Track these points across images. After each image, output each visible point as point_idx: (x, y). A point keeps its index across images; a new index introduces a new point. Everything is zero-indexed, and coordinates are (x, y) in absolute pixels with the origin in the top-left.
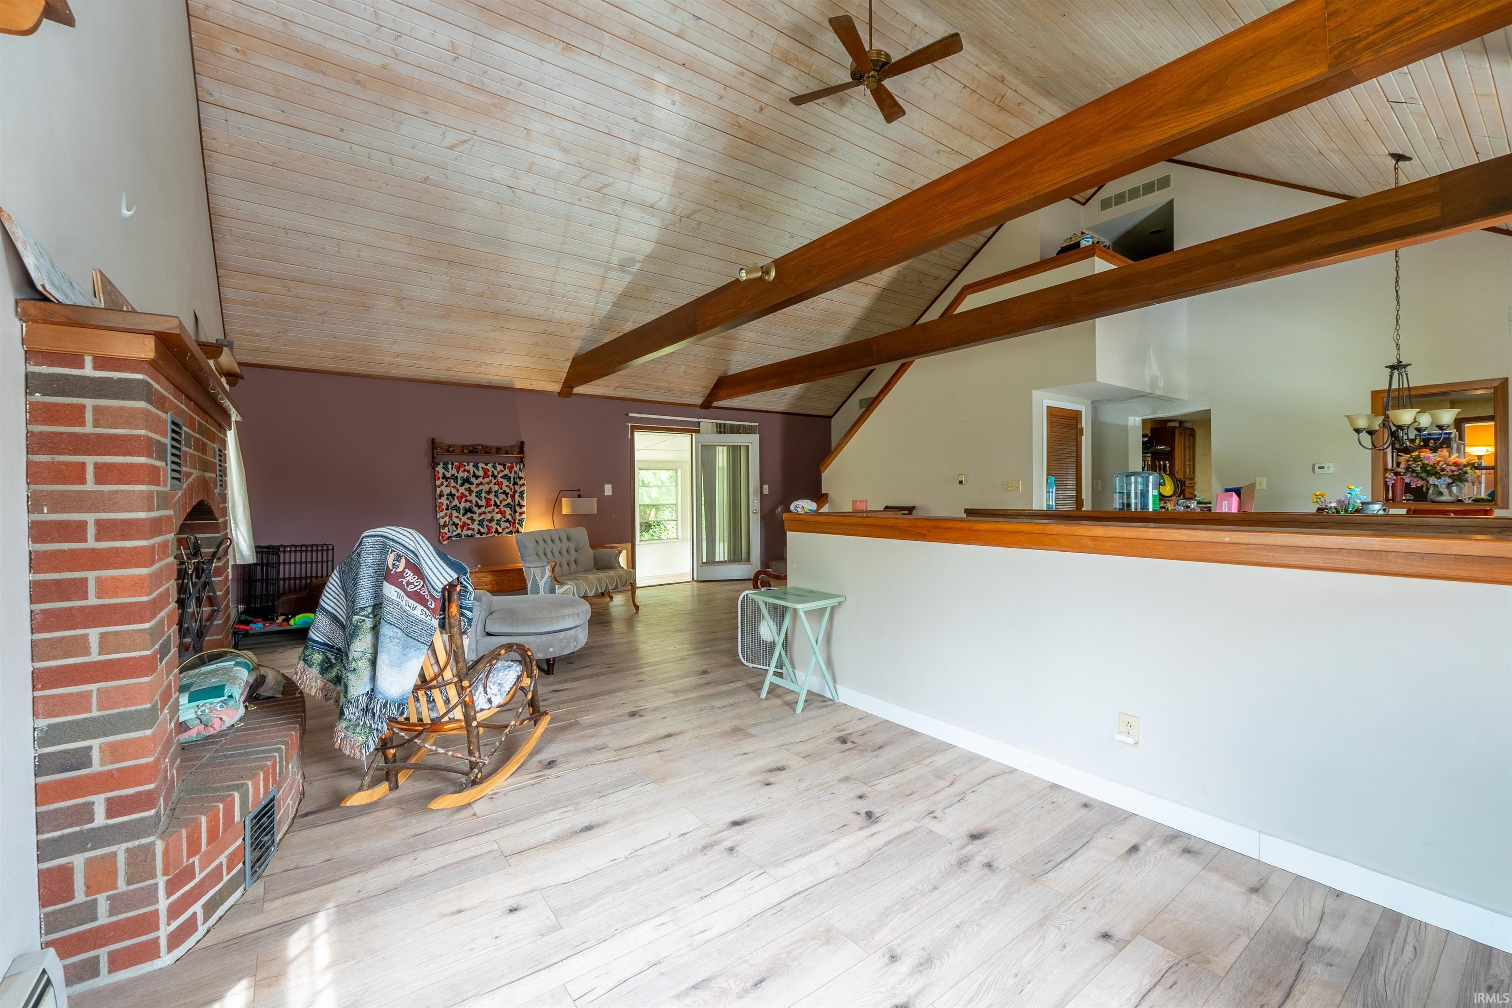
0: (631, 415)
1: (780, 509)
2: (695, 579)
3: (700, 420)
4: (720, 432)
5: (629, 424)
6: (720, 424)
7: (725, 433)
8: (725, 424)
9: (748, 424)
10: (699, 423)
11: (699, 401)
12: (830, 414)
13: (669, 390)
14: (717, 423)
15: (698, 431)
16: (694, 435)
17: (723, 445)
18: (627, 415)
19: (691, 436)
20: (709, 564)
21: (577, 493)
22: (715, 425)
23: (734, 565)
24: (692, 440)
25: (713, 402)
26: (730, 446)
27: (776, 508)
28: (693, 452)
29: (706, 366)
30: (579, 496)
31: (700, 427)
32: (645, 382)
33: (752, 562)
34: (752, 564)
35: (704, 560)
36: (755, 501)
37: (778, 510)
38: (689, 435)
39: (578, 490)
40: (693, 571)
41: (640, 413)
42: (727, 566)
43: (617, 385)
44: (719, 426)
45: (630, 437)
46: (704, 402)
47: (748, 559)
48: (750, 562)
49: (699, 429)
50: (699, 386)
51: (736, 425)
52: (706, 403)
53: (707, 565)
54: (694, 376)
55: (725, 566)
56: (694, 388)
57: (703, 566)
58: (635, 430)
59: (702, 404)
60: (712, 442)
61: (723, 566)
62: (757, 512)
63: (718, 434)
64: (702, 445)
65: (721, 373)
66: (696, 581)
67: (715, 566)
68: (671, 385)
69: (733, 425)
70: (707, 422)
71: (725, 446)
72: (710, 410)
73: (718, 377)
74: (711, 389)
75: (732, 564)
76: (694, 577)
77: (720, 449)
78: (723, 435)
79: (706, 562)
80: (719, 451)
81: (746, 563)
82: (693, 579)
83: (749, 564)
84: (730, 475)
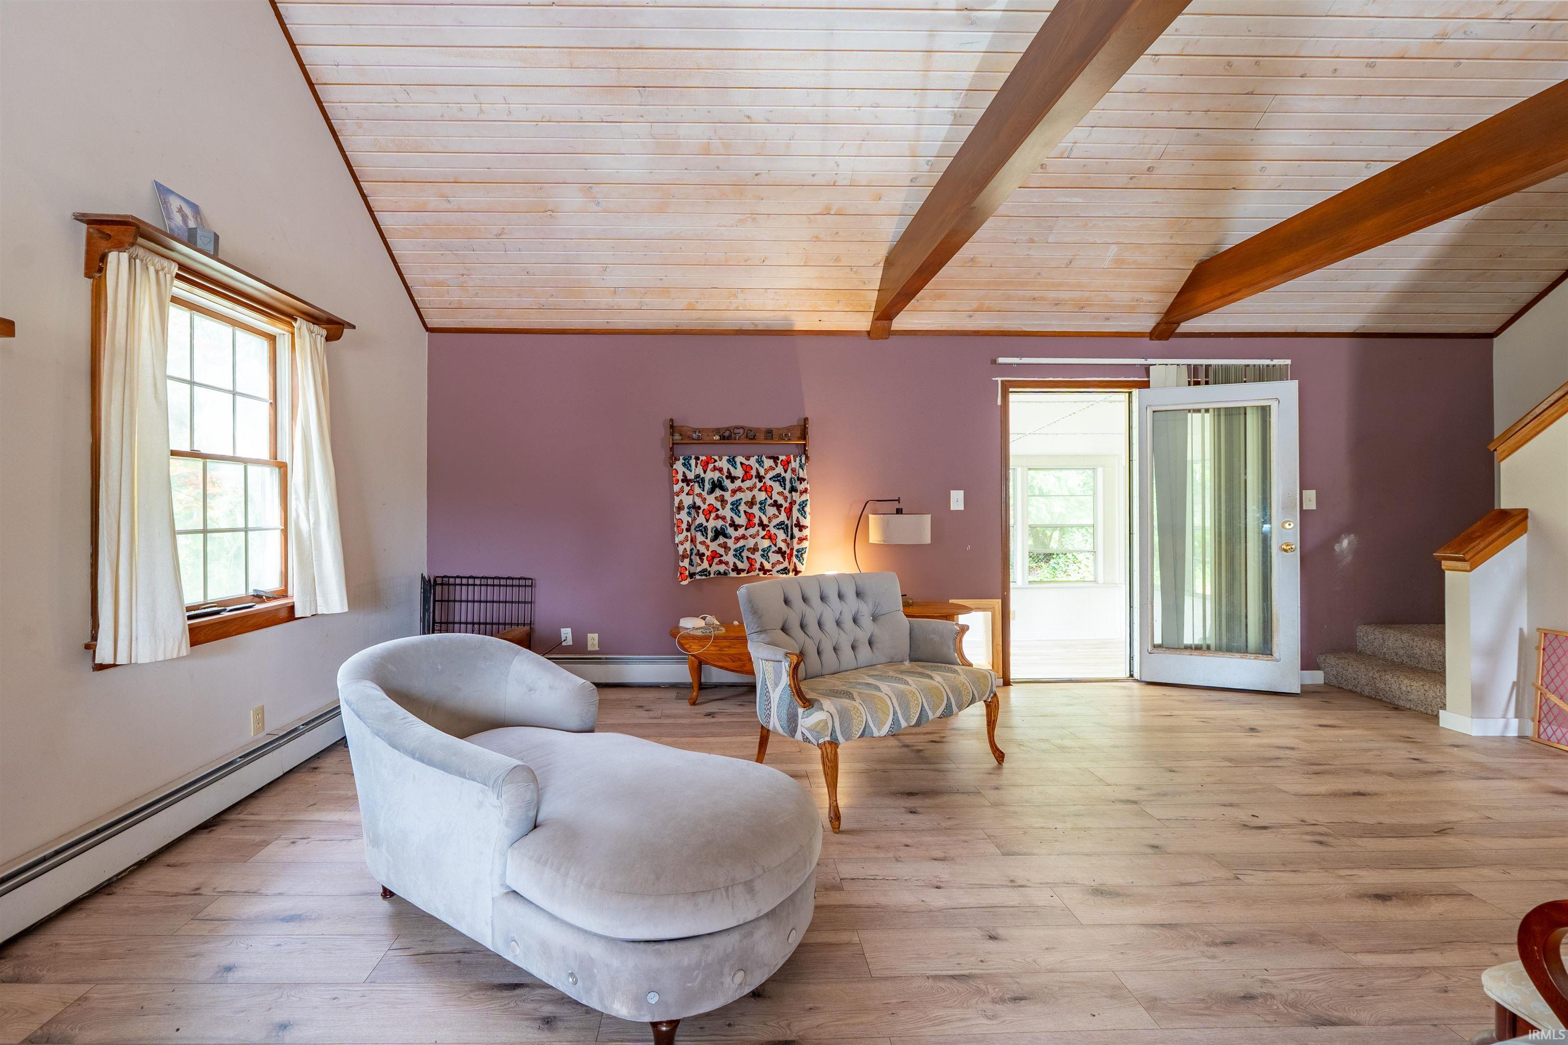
0: (1001, 360)
1: (1345, 543)
2: (1137, 675)
3: (1150, 361)
4: (1197, 383)
5: (999, 379)
6: (1196, 367)
7: (1207, 383)
8: (1209, 366)
9: (1265, 361)
10: (1147, 369)
11: (1146, 324)
12: (1493, 330)
13: (1081, 307)
14: (1189, 365)
15: (1146, 385)
16: (1135, 392)
17: (1203, 411)
18: (994, 362)
19: (1130, 393)
20: (1168, 648)
21: (896, 505)
22: (1185, 369)
23: (1230, 658)
24: (1130, 402)
25: (1178, 324)
26: (1219, 409)
27: (1337, 538)
28: (1133, 427)
29: (1167, 240)
30: (899, 511)
31: (1148, 376)
32: (1029, 294)
33: (1276, 654)
34: (1277, 661)
35: (1158, 640)
36: (1287, 526)
37: (1341, 546)
38: (1126, 392)
39: (898, 500)
40: (1131, 658)
41: (1021, 356)
42: (1214, 657)
43: (975, 305)
44: (1194, 371)
45: (999, 403)
46: (1158, 324)
47: (1266, 649)
48: (1272, 655)
49: (1146, 379)
50: (1150, 290)
51: (1235, 366)
52: (1163, 327)
53: (1164, 649)
54: (1138, 267)
55: (1209, 656)
56: (1137, 296)
57: (1156, 651)
58: (1011, 390)
59: (1155, 328)
60: (1178, 404)
61: (1202, 655)
62: (1292, 548)
63: (1193, 388)
64: (1154, 412)
65: (1202, 253)
66: (1137, 681)
67: (1183, 654)
68: (1087, 294)
69: (1227, 368)
70: (1166, 365)
71: (1207, 411)
72: (1172, 340)
73: (1196, 262)
74: (1175, 296)
75: (1228, 655)
76: (1134, 672)
77: (1197, 416)
78: (1202, 388)
79: (1161, 643)
80: (1195, 420)
81: (1261, 656)
82: (1131, 676)
83: (1269, 660)
84: (1220, 469)
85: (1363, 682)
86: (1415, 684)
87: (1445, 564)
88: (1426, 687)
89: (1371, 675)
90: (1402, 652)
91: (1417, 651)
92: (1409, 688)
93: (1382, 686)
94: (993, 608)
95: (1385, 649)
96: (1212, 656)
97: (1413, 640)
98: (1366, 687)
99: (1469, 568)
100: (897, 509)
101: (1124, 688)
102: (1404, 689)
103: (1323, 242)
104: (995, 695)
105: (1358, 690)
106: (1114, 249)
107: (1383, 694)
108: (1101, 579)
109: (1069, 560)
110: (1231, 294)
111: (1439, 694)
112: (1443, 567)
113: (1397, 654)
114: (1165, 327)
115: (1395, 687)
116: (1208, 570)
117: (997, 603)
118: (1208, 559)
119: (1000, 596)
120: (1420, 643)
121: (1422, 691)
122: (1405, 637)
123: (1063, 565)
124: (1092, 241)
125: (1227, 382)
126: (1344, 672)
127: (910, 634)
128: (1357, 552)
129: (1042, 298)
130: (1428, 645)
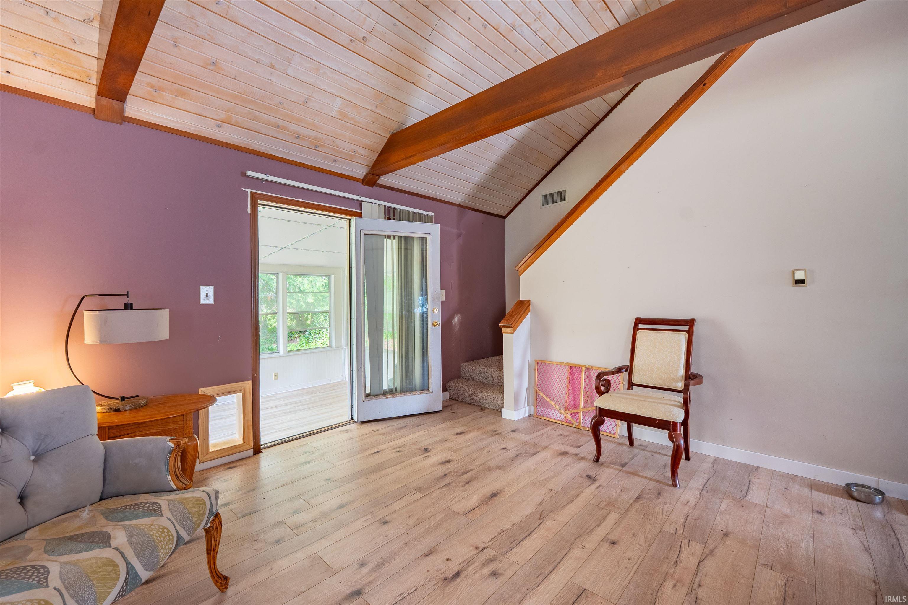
0: (250, 173)
1: (456, 319)
2: (355, 418)
3: (362, 199)
4: (389, 219)
5: (249, 191)
6: (389, 207)
7: (394, 219)
8: (395, 209)
9: (423, 212)
10: (360, 203)
11: (360, 172)
12: (504, 213)
13: (316, 146)
14: (385, 206)
15: (360, 215)
16: (353, 219)
17: (392, 237)
18: (244, 174)
19: (350, 220)
20: (374, 396)
21: (125, 300)
22: (382, 208)
23: (408, 396)
24: (350, 226)
25: (379, 176)
26: (401, 237)
27: (453, 317)
28: (352, 244)
29: (373, 108)
30: (128, 307)
31: (361, 210)
32: (273, 120)
33: (431, 389)
34: (431, 393)
35: (368, 391)
36: (435, 311)
37: (455, 321)
38: (347, 219)
39: (127, 295)
40: (352, 406)
41: (268, 174)
42: (400, 397)
43: (222, 116)
44: (387, 210)
45: (249, 210)
46: (367, 174)
47: (425, 388)
48: (428, 390)
49: (360, 211)
50: (362, 146)
51: (410, 212)
52: (370, 176)
53: (372, 397)
54: (356, 124)
55: (397, 397)
56: (355, 148)
57: (367, 399)
58: (260, 202)
59: (365, 177)
60: (379, 231)
61: (394, 397)
62: (438, 324)
63: (387, 221)
64: (365, 234)
65: (394, 128)
66: (355, 422)
67: (383, 398)
68: (320, 136)
69: (405, 212)
70: (372, 203)
71: (394, 237)
72: (375, 188)
73: (390, 133)
74: (378, 155)
75: (407, 394)
76: (354, 416)
77: (389, 241)
78: (392, 222)
79: (369, 392)
80: (388, 243)
81: (423, 391)
82: (352, 419)
83: (427, 393)
84: (401, 275)
85: (467, 396)
86: (489, 395)
87: (503, 330)
88: (494, 396)
89: (470, 392)
90: (480, 376)
91: (487, 375)
92: (487, 397)
93: (475, 397)
94: (244, 389)
95: (473, 375)
96: (399, 397)
97: (485, 369)
98: (468, 398)
99: (513, 332)
100: (125, 304)
101: (347, 431)
102: (485, 398)
103: (463, 127)
104: (217, 515)
105: (464, 400)
106: (339, 102)
107: (476, 402)
108: (333, 345)
109: (316, 332)
110: (411, 157)
111: (499, 399)
112: (502, 332)
113: (478, 377)
114: (371, 177)
115: (481, 397)
116: (396, 340)
117: (248, 385)
118: (396, 335)
119: (251, 377)
120: (488, 371)
121: (492, 398)
122: (481, 368)
123: (313, 335)
124: (322, 87)
125: (405, 220)
126: (458, 391)
127: (105, 463)
128: (461, 323)
129: (284, 128)
130: (491, 371)
